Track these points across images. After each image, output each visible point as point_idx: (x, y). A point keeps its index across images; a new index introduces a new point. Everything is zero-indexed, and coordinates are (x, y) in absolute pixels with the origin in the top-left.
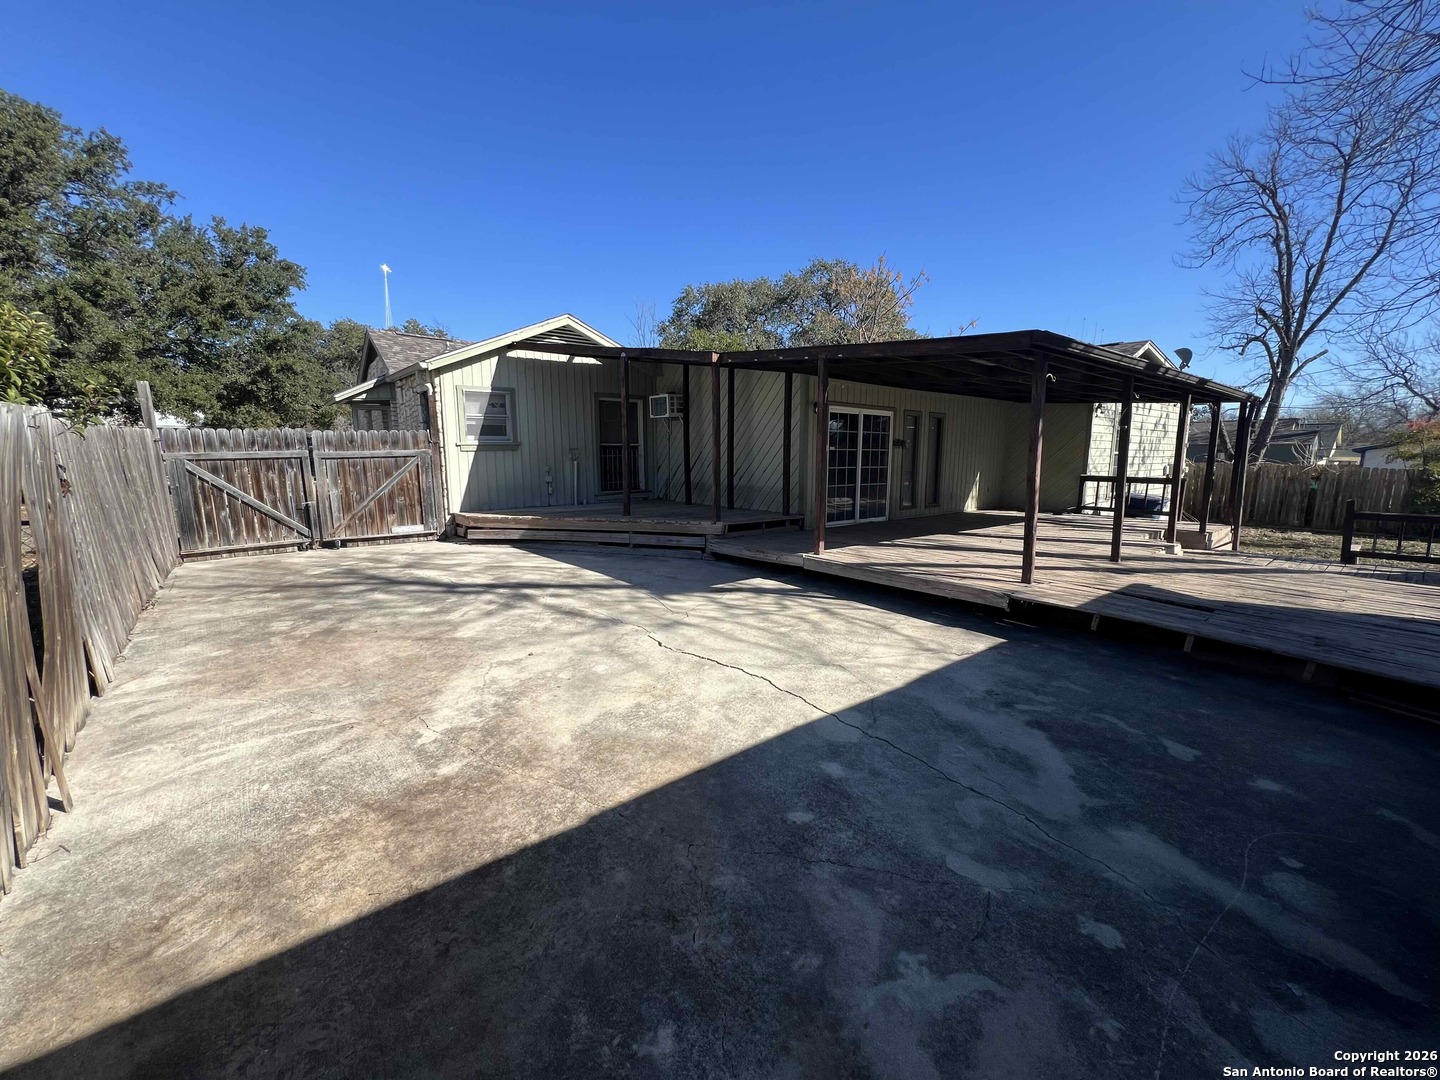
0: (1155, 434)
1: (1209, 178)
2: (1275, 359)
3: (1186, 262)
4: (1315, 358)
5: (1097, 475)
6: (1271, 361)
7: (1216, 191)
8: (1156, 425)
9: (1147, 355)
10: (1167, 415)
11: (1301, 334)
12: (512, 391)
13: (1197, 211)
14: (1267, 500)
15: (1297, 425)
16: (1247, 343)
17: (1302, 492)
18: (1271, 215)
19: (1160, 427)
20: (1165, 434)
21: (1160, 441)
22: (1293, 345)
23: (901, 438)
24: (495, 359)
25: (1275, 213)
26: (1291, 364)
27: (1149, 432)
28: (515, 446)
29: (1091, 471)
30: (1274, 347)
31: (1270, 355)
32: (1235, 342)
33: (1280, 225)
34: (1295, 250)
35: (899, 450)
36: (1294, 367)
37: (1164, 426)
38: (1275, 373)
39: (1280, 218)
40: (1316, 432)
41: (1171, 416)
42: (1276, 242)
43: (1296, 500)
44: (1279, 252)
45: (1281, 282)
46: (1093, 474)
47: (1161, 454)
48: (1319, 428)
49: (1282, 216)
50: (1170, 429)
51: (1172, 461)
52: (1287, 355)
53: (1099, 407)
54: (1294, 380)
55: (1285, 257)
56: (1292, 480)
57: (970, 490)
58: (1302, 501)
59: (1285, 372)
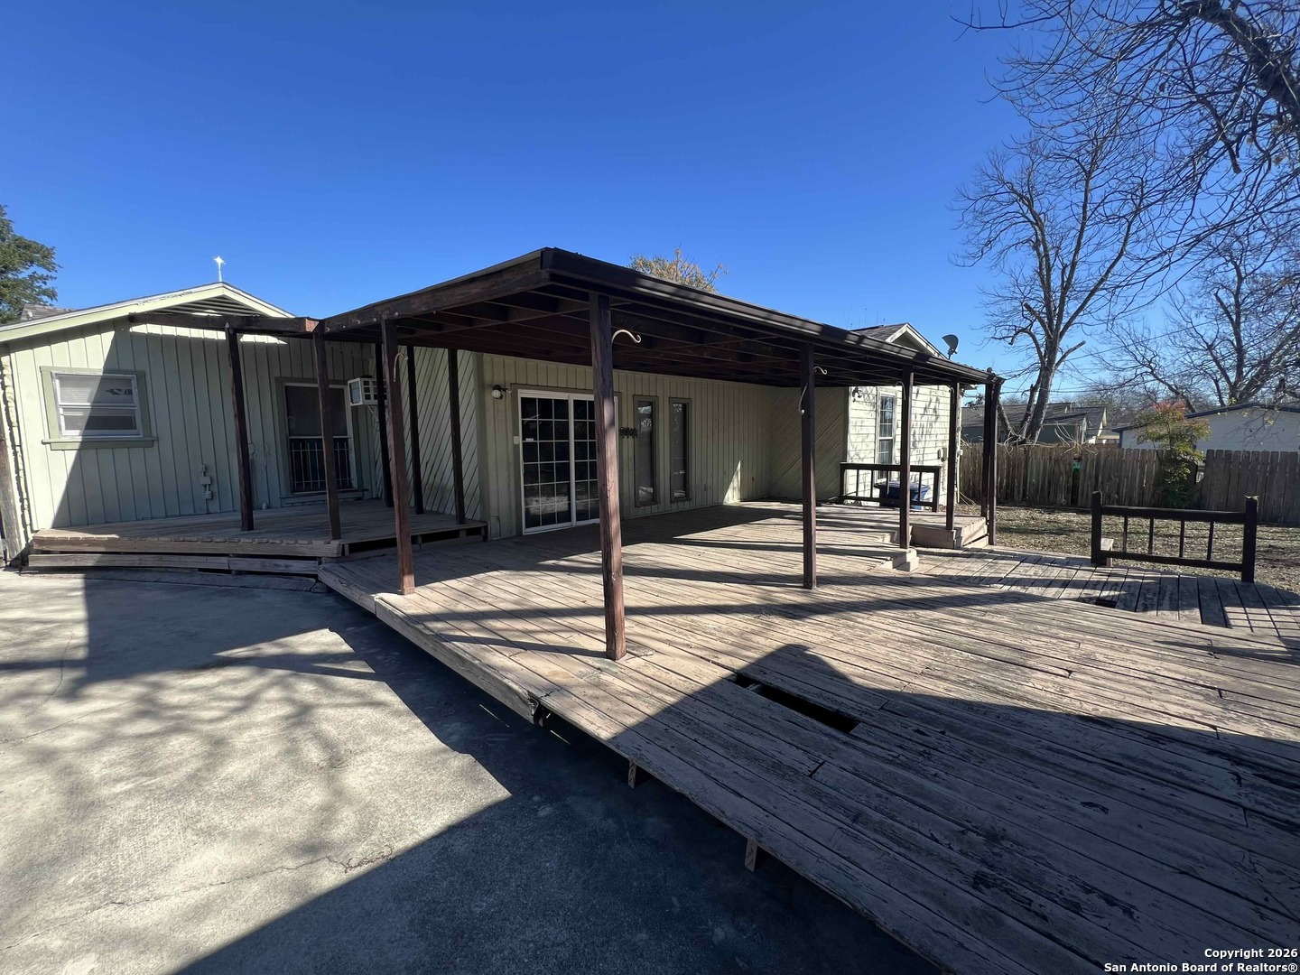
0: (925, 418)
1: (978, 189)
2: (1042, 350)
3: (960, 261)
4: (1075, 348)
5: (860, 462)
6: (1039, 352)
7: (982, 200)
8: (925, 409)
9: (905, 339)
10: (937, 400)
11: (1062, 327)
12: (141, 377)
13: (969, 217)
14: (1038, 481)
15: (1069, 408)
16: (1016, 334)
17: (1066, 473)
18: (1029, 221)
19: (931, 412)
20: (937, 418)
21: (931, 425)
22: (1056, 336)
23: (631, 427)
24: (109, 336)
25: (1032, 219)
26: (1055, 354)
27: (919, 417)
28: (149, 442)
29: (853, 458)
30: (1041, 338)
31: (1038, 347)
32: (1005, 333)
33: (1039, 232)
34: (1052, 253)
35: (629, 441)
36: (1059, 356)
37: (935, 410)
38: (1043, 362)
39: (1037, 224)
40: (1084, 414)
41: (941, 400)
42: (1036, 248)
43: (1063, 479)
44: (1039, 254)
45: (1042, 281)
46: (856, 462)
47: (934, 438)
48: (1087, 411)
49: (1037, 222)
50: (940, 413)
51: (947, 444)
52: (1052, 346)
53: (856, 391)
54: (1060, 368)
55: (1044, 259)
56: (1057, 461)
57: (730, 481)
58: (1068, 482)
59: (1051, 362)
